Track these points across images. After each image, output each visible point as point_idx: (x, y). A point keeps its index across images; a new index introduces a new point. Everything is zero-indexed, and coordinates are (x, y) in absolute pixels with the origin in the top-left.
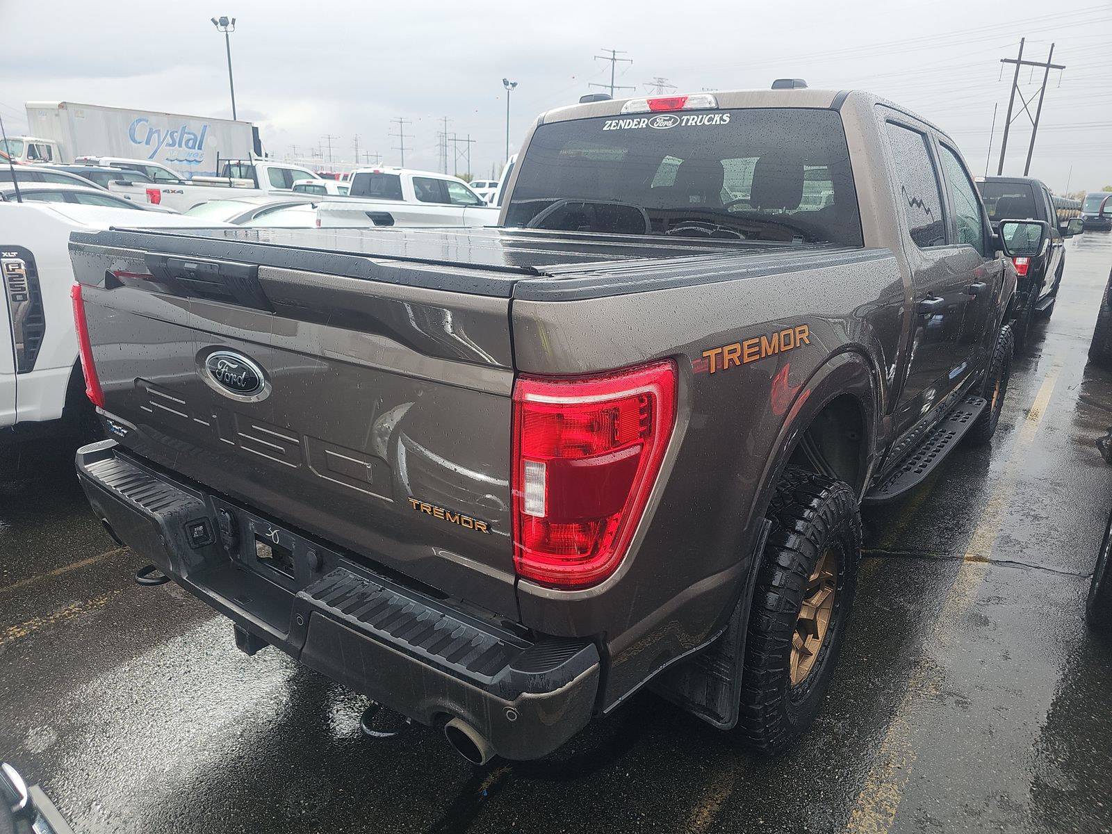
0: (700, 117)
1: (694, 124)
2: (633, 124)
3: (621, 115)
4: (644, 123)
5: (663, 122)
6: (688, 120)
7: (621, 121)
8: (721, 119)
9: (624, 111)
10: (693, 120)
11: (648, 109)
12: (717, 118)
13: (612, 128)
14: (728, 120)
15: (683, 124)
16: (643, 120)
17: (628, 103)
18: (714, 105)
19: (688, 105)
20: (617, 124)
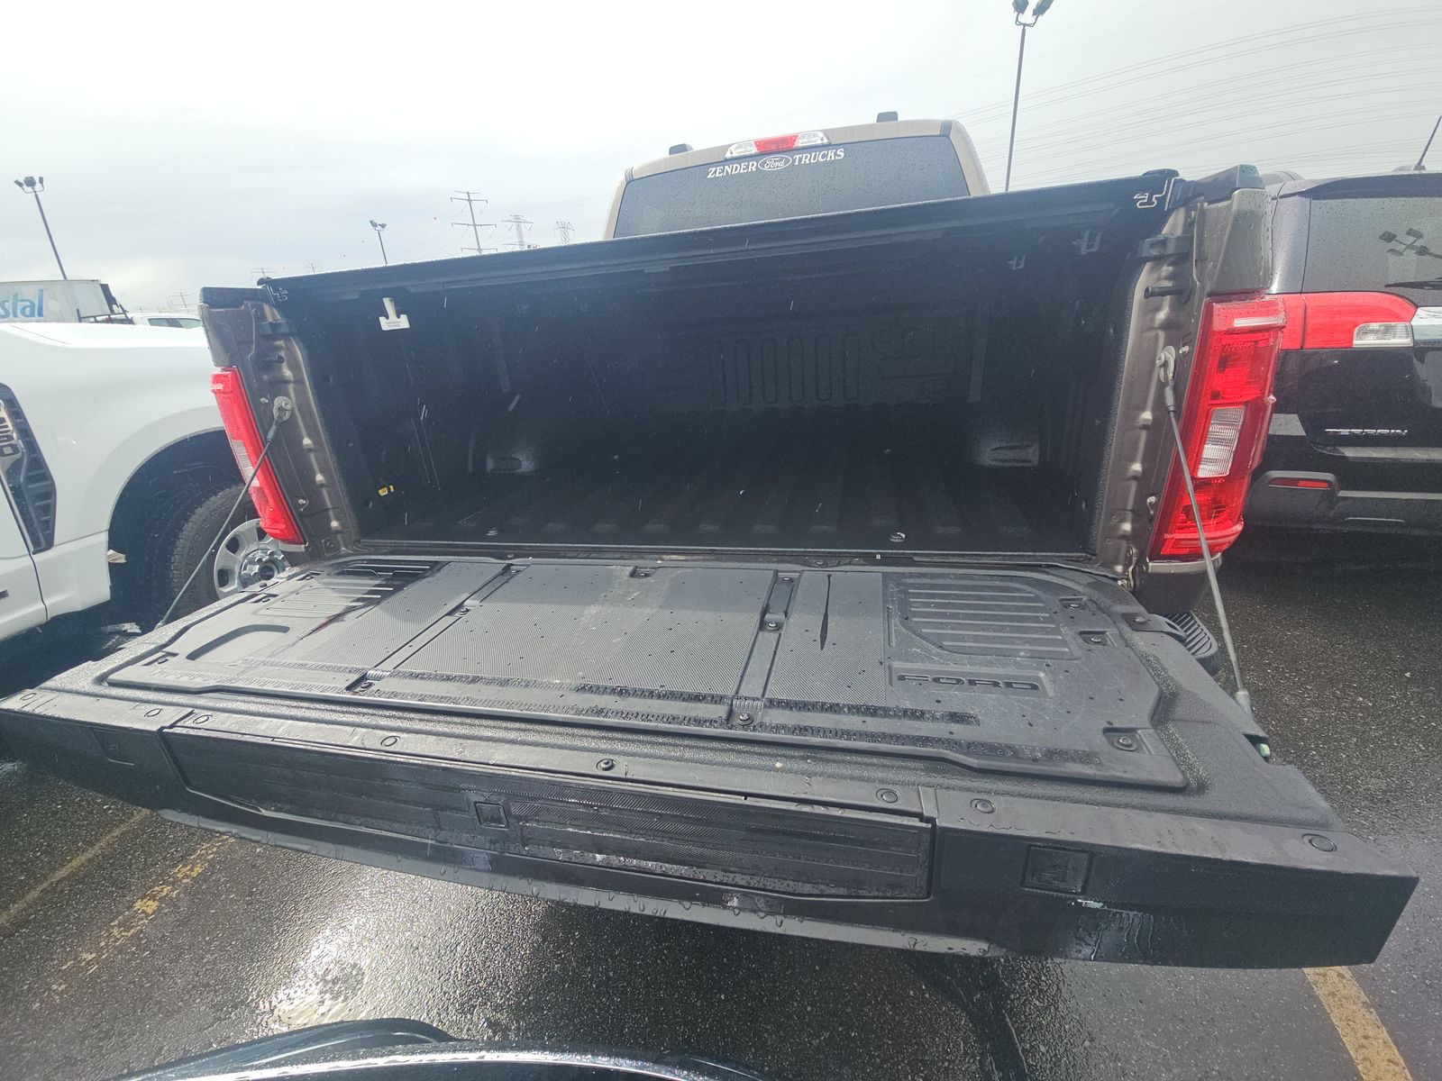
0: (813, 154)
1: (808, 162)
2: (741, 168)
3: (726, 160)
4: (753, 166)
5: (774, 164)
6: (800, 159)
7: (727, 167)
8: (836, 154)
9: (728, 155)
10: (807, 159)
11: (754, 150)
12: (831, 153)
13: (717, 175)
14: (843, 154)
15: (797, 163)
16: (751, 163)
17: (732, 148)
18: (825, 141)
19: (799, 143)
20: (723, 171)
